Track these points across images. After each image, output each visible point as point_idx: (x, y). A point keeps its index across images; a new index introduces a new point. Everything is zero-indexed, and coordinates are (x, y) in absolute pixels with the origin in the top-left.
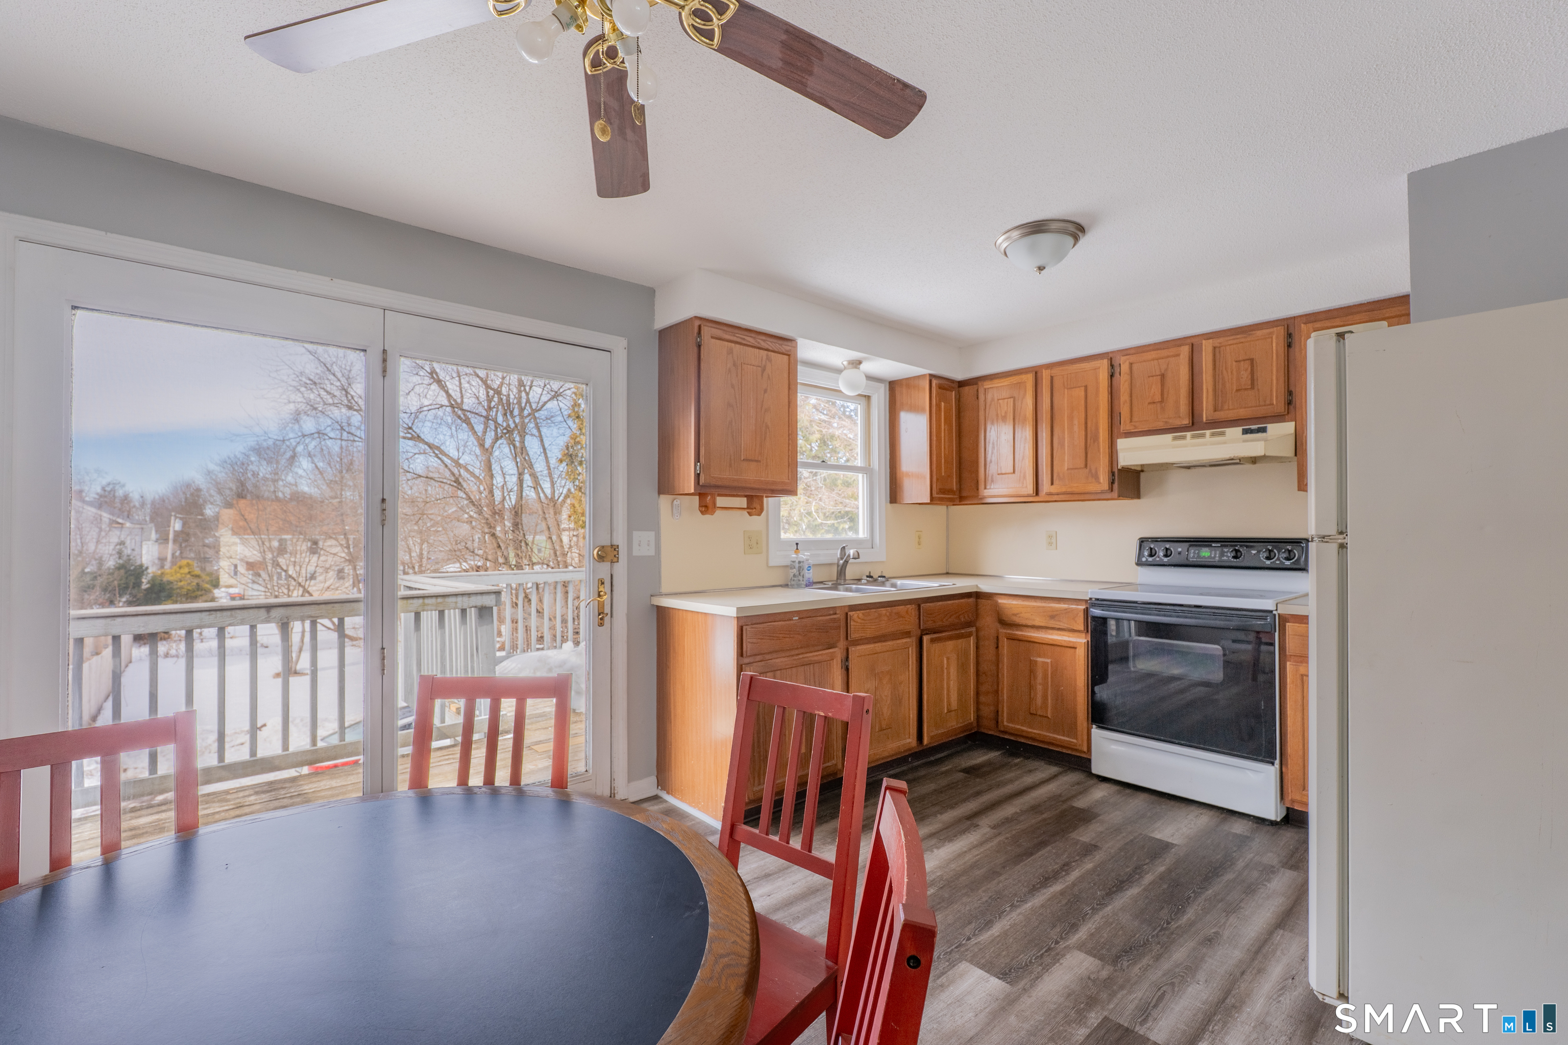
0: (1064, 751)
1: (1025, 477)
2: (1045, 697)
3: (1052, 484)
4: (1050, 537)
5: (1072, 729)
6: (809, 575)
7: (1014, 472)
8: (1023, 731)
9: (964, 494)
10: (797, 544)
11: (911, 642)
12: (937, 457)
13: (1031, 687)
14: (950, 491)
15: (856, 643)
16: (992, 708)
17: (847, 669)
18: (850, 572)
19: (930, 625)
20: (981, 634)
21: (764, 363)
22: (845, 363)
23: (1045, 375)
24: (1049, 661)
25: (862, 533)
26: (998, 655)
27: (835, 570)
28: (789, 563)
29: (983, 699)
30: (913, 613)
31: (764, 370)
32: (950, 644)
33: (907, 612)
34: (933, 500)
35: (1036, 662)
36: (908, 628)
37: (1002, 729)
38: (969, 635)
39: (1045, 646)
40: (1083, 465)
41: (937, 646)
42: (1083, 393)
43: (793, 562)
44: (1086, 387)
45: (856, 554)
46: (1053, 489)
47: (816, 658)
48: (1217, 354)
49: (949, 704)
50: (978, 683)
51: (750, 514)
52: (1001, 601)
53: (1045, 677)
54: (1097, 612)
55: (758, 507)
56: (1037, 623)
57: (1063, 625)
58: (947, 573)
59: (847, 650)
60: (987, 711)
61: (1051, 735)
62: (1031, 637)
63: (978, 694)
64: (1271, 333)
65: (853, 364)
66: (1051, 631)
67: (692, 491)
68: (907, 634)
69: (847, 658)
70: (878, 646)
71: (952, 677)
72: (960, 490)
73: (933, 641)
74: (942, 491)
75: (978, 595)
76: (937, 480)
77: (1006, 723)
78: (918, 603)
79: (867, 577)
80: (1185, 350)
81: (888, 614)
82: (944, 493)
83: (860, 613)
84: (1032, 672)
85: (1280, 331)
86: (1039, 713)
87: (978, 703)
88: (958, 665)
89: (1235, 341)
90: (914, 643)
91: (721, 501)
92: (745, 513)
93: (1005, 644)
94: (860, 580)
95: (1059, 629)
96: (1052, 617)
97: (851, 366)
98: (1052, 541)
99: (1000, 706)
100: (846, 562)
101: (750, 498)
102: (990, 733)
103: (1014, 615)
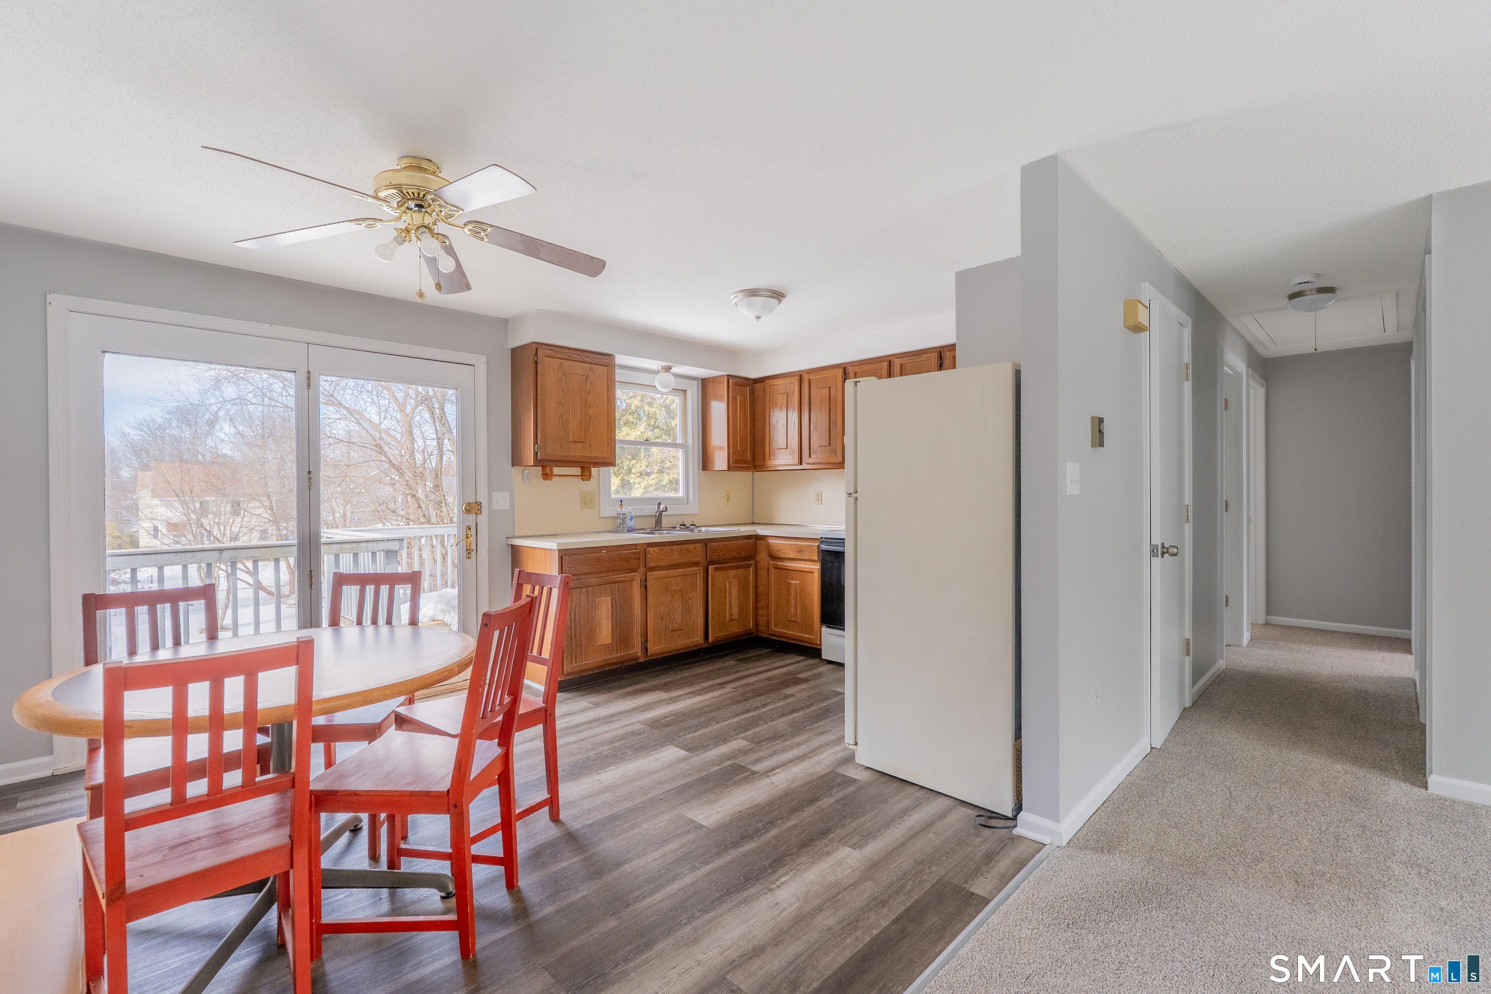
0: (808, 645)
1: (793, 452)
2: (796, 607)
3: (810, 457)
4: (818, 495)
5: (811, 630)
6: (630, 523)
7: (787, 448)
8: (783, 633)
9: (757, 464)
10: (621, 501)
11: (698, 570)
12: (733, 436)
13: (788, 601)
14: (745, 462)
15: (653, 569)
16: (765, 618)
17: (646, 587)
18: (665, 522)
19: (715, 557)
20: (759, 565)
21: (587, 373)
22: (660, 368)
23: (806, 378)
24: (798, 582)
25: (681, 494)
26: (768, 580)
27: (654, 520)
28: (615, 515)
29: (760, 612)
30: (700, 550)
31: (587, 377)
32: (732, 573)
33: (695, 548)
34: (730, 468)
35: (791, 583)
36: (696, 559)
37: (771, 633)
38: (749, 566)
39: (796, 572)
40: (828, 444)
41: (721, 574)
42: (828, 392)
43: (620, 514)
44: (830, 387)
45: (665, 508)
46: (811, 460)
47: (620, 579)
48: (903, 368)
49: (731, 614)
50: (756, 602)
51: (583, 480)
52: (771, 541)
53: (796, 594)
54: (824, 547)
55: (588, 475)
56: (791, 556)
57: (806, 557)
58: (753, 523)
59: (646, 574)
60: (762, 621)
61: (798, 634)
62: (788, 566)
63: (756, 608)
64: (931, 357)
65: (665, 369)
66: (800, 562)
67: (532, 464)
68: (696, 564)
69: (646, 580)
70: (671, 572)
71: (733, 595)
72: (754, 459)
73: (716, 569)
74: (737, 462)
75: (758, 538)
76: (734, 453)
77: (773, 628)
78: (705, 542)
79: (681, 525)
80: (885, 364)
81: (679, 550)
82: (739, 463)
83: (656, 549)
84: (789, 590)
85: (935, 356)
86: (793, 619)
87: (756, 615)
88: (739, 588)
89: (913, 360)
90: (702, 571)
92: (580, 478)
93: (773, 572)
94: (675, 527)
95: (804, 560)
96: (800, 552)
97: (663, 370)
98: (819, 498)
99: (770, 617)
100: (661, 514)
101: (583, 468)
102: (764, 636)
103: (778, 551)
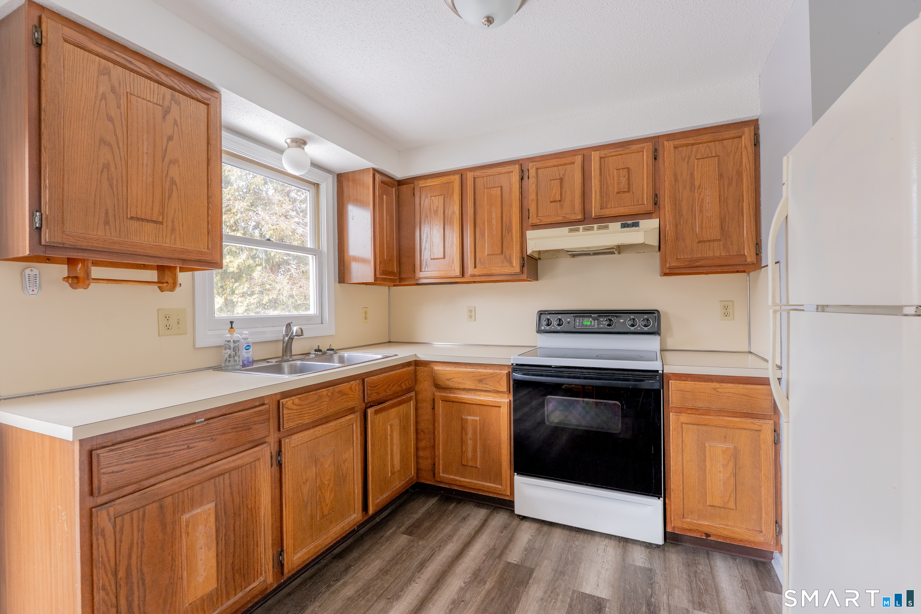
0: (491, 495)
1: (453, 262)
2: (475, 450)
3: (475, 267)
4: (470, 311)
5: (497, 477)
6: (245, 354)
7: (444, 257)
8: (456, 480)
9: (403, 276)
10: (232, 323)
11: (355, 419)
12: (380, 242)
13: (462, 442)
14: (391, 273)
15: (292, 432)
16: (430, 461)
17: (280, 464)
18: (297, 347)
19: (375, 397)
20: (420, 397)
21: (167, 103)
22: (289, 141)
23: (470, 176)
24: (478, 418)
25: (313, 311)
26: (434, 415)
27: (280, 346)
28: (221, 342)
29: (421, 453)
30: (357, 389)
31: (167, 112)
32: (393, 412)
33: (351, 388)
34: (377, 281)
35: (467, 420)
36: (351, 404)
37: (438, 480)
38: (410, 399)
39: (474, 406)
40: (500, 252)
41: (381, 416)
42: (499, 192)
43: (229, 341)
44: (501, 187)
45: (300, 331)
46: (477, 272)
48: (603, 163)
49: (393, 466)
50: (417, 440)
51: (161, 289)
52: (437, 368)
53: (475, 432)
54: (519, 376)
55: (170, 281)
56: (467, 387)
57: (489, 388)
58: (390, 342)
59: (280, 442)
60: (425, 464)
61: (480, 482)
62: (462, 398)
63: (417, 449)
64: (643, 148)
65: (296, 142)
66: (479, 393)
67: (29, 254)
68: (352, 410)
69: (279, 453)
70: (319, 430)
71: (395, 442)
72: (400, 273)
73: (376, 412)
74: (384, 272)
75: (417, 363)
76: (380, 262)
77: (442, 475)
78: (362, 378)
79: (316, 351)
80: (579, 159)
81: (329, 394)
82: (386, 274)
83: (296, 399)
84: (463, 429)
85: (648, 148)
86: (470, 464)
87: (417, 457)
88: (400, 429)
89: (617, 153)
90: (359, 419)
91: (96, 272)
92: (155, 287)
93: (440, 407)
94: (308, 354)
95: (486, 391)
96: (480, 381)
97: (294, 144)
98: (472, 314)
99: (437, 460)
100: (291, 339)
101: (161, 269)
102: (428, 482)
103: (449, 380)
